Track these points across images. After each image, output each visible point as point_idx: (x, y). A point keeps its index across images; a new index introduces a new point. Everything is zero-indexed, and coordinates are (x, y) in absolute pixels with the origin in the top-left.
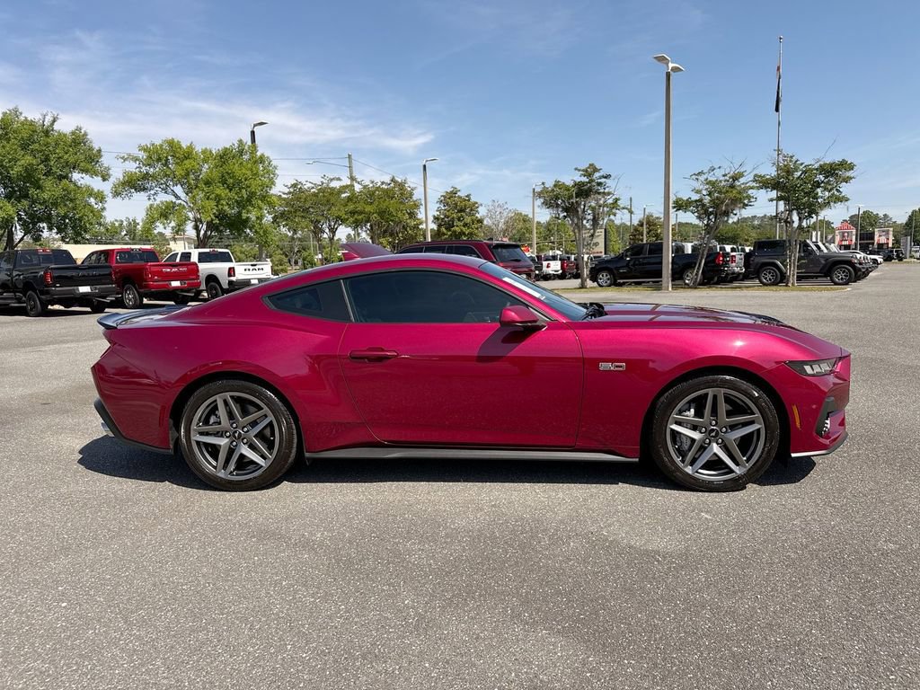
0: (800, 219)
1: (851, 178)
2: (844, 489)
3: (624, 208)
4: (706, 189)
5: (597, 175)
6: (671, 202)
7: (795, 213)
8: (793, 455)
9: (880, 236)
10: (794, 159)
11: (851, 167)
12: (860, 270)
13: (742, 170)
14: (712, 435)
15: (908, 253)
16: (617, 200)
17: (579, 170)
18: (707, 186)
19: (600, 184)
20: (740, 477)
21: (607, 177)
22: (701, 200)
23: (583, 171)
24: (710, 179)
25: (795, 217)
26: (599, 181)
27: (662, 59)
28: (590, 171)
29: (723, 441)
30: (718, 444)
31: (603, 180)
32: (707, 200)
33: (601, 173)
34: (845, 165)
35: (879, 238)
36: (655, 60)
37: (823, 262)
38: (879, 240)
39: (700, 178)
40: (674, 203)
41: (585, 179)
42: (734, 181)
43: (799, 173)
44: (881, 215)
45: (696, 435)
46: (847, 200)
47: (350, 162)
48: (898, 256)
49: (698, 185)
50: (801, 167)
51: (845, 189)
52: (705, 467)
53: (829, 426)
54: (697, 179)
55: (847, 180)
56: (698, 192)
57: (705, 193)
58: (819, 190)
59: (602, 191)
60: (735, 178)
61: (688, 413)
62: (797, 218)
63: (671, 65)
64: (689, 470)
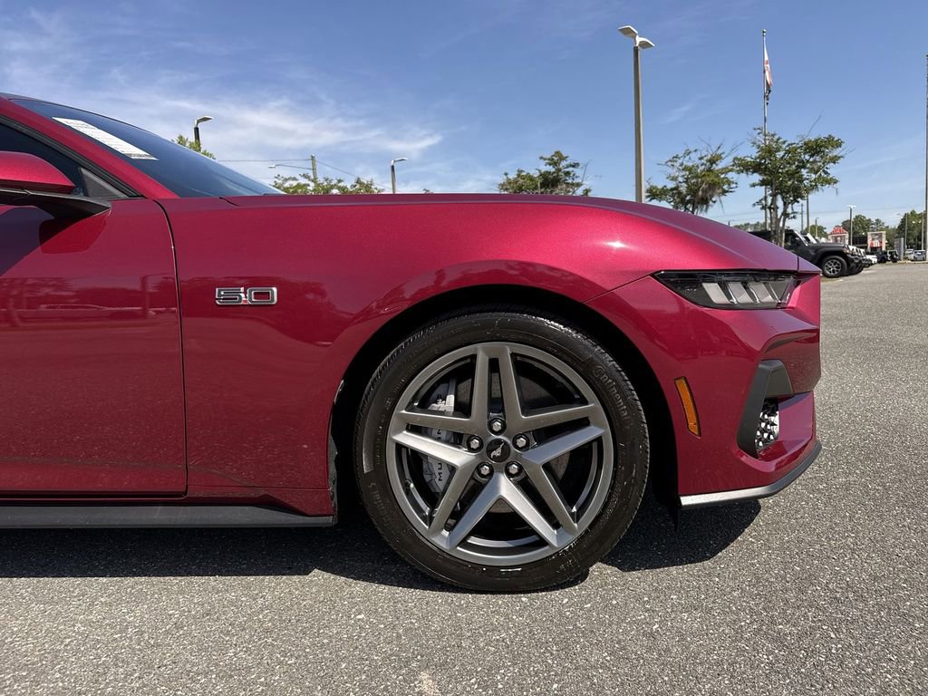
0: (785, 204)
1: (839, 158)
2: (811, 578)
4: (683, 176)
5: (564, 164)
6: (644, 190)
7: (779, 197)
8: (686, 501)
9: (873, 239)
10: (776, 137)
11: (838, 144)
12: (853, 261)
13: (719, 152)
14: (495, 456)
15: (902, 255)
16: (587, 192)
17: (545, 159)
18: (684, 173)
19: (568, 174)
20: (560, 557)
21: (575, 165)
22: (676, 188)
23: (549, 159)
24: (685, 163)
25: (780, 203)
26: (567, 170)
27: (627, 32)
28: (556, 159)
29: (521, 469)
30: (509, 475)
31: (570, 169)
32: (683, 188)
33: (568, 162)
34: (833, 143)
35: (872, 242)
36: (620, 33)
37: (813, 253)
38: (872, 244)
39: (675, 164)
40: (647, 191)
41: (551, 169)
42: (712, 164)
43: (782, 153)
44: (874, 220)
45: (458, 457)
46: (836, 182)
47: (314, 164)
48: (892, 257)
49: (674, 172)
50: (784, 146)
51: (833, 170)
52: (480, 530)
53: (776, 429)
54: (673, 165)
55: (834, 160)
56: (674, 179)
57: (681, 179)
58: (804, 172)
59: (570, 181)
60: (712, 161)
61: (440, 406)
62: (782, 203)
63: (639, 39)
64: (442, 540)
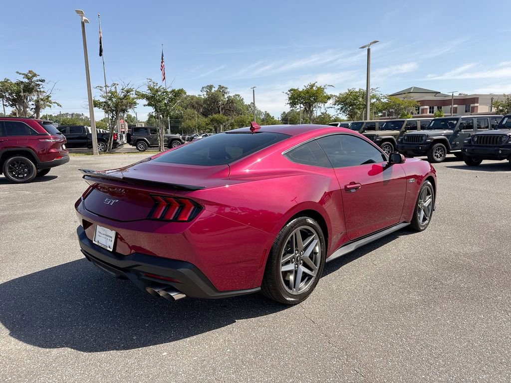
3: (54, 103)
5: (35, 79)
16: (48, 97)
19: (37, 85)
21: (43, 81)
22: (106, 102)
26: (37, 83)
27: (80, 13)
28: (31, 75)
31: (39, 83)
33: (38, 78)
36: (75, 12)
37: (167, 139)
41: (26, 80)
42: (127, 93)
59: (39, 90)
60: (128, 91)
63: (84, 18)
